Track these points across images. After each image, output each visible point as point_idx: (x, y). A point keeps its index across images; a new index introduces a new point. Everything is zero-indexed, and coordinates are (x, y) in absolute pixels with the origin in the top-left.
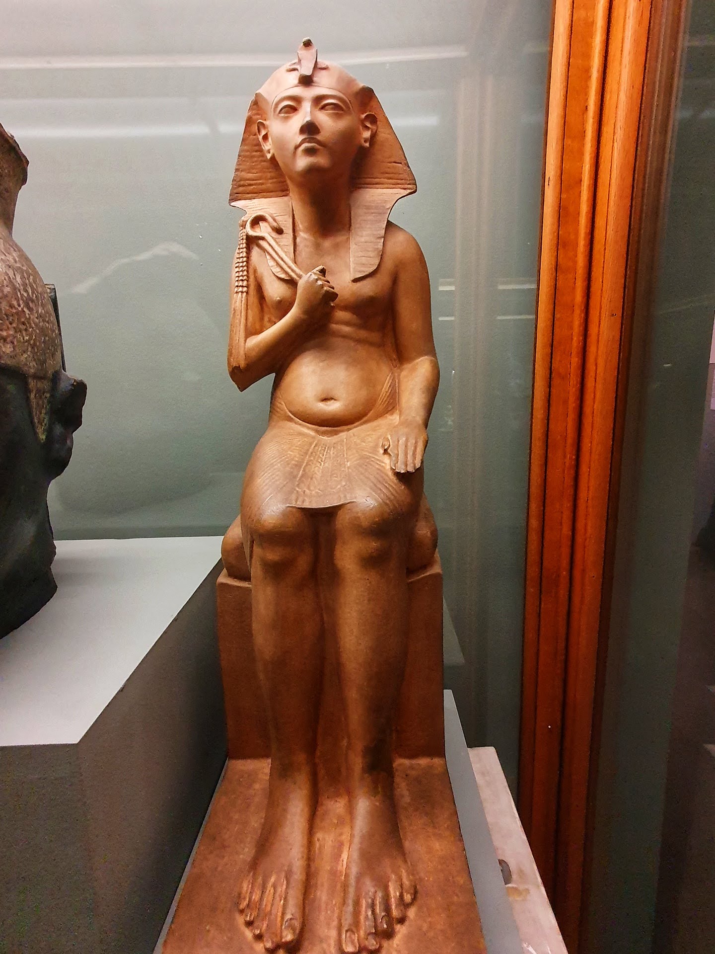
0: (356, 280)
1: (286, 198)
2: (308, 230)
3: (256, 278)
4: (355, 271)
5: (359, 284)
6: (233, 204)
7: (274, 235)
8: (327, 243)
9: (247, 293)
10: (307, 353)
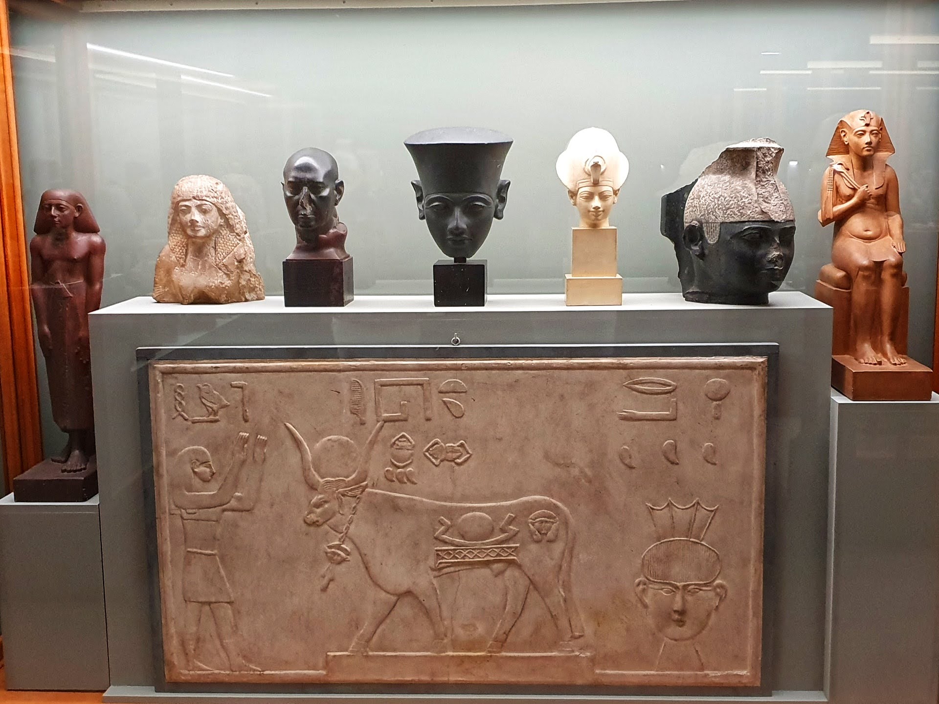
0: (876, 189)
1: (848, 155)
2: (857, 169)
3: (836, 184)
4: (876, 185)
5: (877, 190)
6: (828, 157)
7: (846, 170)
8: (866, 174)
9: (833, 191)
10: (857, 215)
